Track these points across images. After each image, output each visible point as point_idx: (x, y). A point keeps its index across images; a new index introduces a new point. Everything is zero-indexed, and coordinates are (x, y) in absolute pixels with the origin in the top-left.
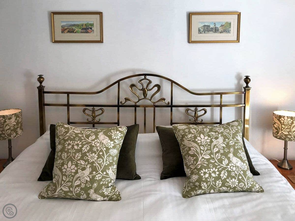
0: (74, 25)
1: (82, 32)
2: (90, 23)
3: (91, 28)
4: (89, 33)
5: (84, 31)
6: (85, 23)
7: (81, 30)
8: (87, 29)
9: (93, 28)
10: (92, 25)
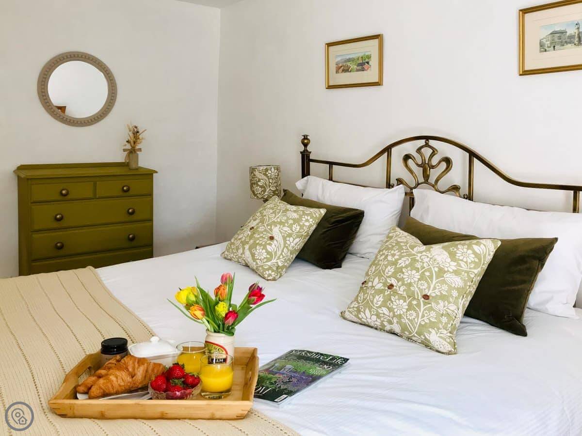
0: (349, 60)
1: (358, 70)
2: (367, 54)
3: (368, 63)
4: (366, 70)
5: (360, 68)
6: (361, 55)
7: (356, 67)
8: (363, 64)
9: (370, 63)
10: (369, 57)
